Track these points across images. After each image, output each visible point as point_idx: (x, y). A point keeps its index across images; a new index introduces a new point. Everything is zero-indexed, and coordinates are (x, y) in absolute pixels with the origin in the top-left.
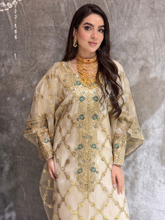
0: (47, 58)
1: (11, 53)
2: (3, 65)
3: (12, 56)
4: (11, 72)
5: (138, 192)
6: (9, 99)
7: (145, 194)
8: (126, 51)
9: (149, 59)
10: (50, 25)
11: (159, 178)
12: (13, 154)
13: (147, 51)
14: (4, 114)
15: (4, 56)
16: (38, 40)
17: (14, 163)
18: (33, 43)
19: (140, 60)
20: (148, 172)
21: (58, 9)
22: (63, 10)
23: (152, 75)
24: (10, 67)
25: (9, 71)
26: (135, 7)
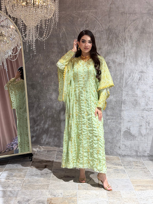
1: (38, 54)
2: (35, 59)
3: (39, 55)
4: (38, 62)
6: (37, 74)
10: (55, 42)
12: (39, 99)
14: (35, 81)
15: (35, 56)
16: (50, 48)
17: (39, 103)
18: (48, 49)
21: (59, 35)
22: (61, 36)
24: (38, 60)
25: (37, 62)
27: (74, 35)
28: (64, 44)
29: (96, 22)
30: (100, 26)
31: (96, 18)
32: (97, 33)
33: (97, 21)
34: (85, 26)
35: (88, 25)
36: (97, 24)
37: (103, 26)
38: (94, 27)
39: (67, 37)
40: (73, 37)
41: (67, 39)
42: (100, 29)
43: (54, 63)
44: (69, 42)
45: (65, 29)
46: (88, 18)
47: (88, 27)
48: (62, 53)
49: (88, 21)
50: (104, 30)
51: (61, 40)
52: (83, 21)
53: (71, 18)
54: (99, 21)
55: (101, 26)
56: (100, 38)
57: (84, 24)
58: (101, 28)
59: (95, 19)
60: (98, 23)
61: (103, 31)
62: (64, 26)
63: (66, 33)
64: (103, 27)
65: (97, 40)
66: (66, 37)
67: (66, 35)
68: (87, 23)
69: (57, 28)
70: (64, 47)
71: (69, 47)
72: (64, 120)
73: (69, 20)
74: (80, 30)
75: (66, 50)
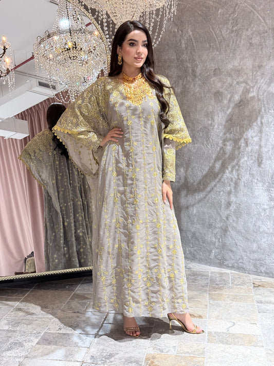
5: (240, 190)
7: (245, 191)
8: (232, 76)
9: (249, 82)
10: (172, 58)
11: (257, 177)
13: (247, 76)
19: (241, 83)
20: (248, 173)
21: (179, 44)
22: (183, 45)
23: (251, 95)
26: (238, 42)
27: (209, 43)
28: (189, 60)
29: (252, 14)
30: (261, 22)
31: (253, 6)
32: (255, 35)
33: (255, 12)
34: (230, 23)
35: (237, 21)
36: (255, 17)
37: (267, 21)
38: (250, 25)
39: (195, 46)
40: (208, 46)
41: (194, 50)
42: (261, 28)
44: (199, 56)
45: (192, 31)
46: (238, 7)
47: (237, 24)
48: (186, 79)
49: (237, 13)
50: (269, 29)
51: (183, 54)
52: (227, 14)
53: (204, 9)
54: (260, 12)
55: (263, 21)
57: (229, 20)
59: (251, 8)
60: (257, 16)
61: (266, 32)
62: (190, 26)
63: (193, 39)
64: (266, 24)
65: (255, 50)
66: (193, 46)
67: (193, 43)
68: (236, 17)
69: (176, 30)
70: (189, 65)
71: (198, 65)
72: (187, 208)
73: (199, 12)
74: (221, 32)
75: (193, 71)
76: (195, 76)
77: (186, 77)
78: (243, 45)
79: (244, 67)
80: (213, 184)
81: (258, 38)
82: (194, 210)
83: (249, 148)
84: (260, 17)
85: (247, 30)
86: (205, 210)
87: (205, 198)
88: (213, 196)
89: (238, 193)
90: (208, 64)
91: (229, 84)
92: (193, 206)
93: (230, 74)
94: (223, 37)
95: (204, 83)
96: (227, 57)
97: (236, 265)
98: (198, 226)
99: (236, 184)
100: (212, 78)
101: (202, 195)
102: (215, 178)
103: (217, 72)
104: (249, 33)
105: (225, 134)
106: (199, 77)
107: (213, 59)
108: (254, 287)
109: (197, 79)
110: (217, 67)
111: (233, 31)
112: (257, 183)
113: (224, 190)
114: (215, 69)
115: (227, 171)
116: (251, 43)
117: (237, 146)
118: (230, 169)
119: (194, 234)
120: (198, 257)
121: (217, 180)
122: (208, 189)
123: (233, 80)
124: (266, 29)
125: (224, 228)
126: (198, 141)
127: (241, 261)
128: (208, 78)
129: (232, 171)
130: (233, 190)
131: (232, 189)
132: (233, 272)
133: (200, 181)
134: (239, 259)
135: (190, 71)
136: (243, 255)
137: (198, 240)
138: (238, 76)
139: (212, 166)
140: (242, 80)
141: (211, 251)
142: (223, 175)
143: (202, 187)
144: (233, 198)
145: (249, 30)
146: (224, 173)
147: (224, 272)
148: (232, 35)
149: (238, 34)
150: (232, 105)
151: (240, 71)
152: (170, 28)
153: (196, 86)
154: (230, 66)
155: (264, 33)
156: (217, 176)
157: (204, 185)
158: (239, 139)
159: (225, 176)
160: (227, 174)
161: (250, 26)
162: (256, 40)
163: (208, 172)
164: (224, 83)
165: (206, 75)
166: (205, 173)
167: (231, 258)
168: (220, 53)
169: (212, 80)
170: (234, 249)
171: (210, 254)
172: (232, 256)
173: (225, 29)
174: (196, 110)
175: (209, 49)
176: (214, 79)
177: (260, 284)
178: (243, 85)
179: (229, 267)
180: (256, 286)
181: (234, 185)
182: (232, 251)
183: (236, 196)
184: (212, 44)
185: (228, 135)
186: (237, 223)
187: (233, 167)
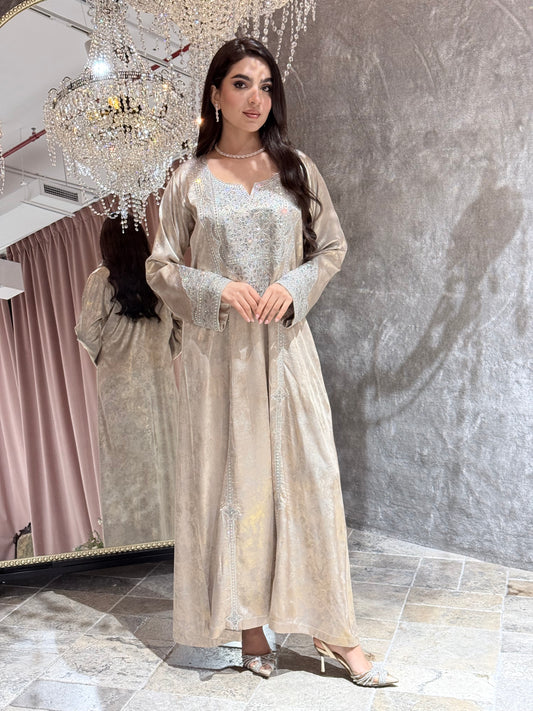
0: (339, 168)
5: (483, 386)
7: (494, 388)
8: (460, 146)
9: (495, 157)
10: (343, 113)
13: (492, 144)
19: (480, 159)
21: (356, 84)
22: (364, 87)
23: (501, 184)
26: (471, 74)
27: (414, 80)
28: (376, 116)
29: (499, 14)
30: (517, 30)
32: (504, 58)
33: (504, 9)
34: (455, 35)
35: (468, 32)
36: (505, 21)
37: (530, 28)
38: (494, 37)
39: (387, 88)
40: (412, 85)
41: (385, 94)
42: (518, 42)
43: (339, 196)
44: (395, 108)
45: (379, 56)
47: (469, 37)
48: (369, 156)
49: (468, 13)
51: (363, 104)
52: (448, 17)
54: (514, 9)
55: (521, 27)
56: (518, 78)
57: (452, 30)
58: (522, 38)
59: (497, 2)
60: (509, 19)
61: (529, 50)
62: (376, 46)
63: (382, 72)
64: (528, 33)
66: (383, 87)
67: (382, 82)
68: (465, 23)
69: (349, 57)
70: (375, 128)
71: (393, 127)
72: (378, 423)
73: (394, 17)
74: (437, 56)
75: (385, 138)
76: (388, 149)
77: (370, 152)
78: (483, 79)
79: (485, 127)
80: (427, 374)
81: (512, 64)
82: (391, 430)
83: (500, 297)
84: (515, 20)
85: (490, 48)
86: (414, 429)
87: (412, 402)
88: (429, 400)
89: (479, 391)
90: (412, 123)
91: (454, 163)
92: (389, 419)
93: (456, 143)
94: (441, 66)
95: (405, 163)
96: (450, 108)
97: (478, 545)
98: (400, 462)
99: (474, 374)
100: (420, 151)
101: (405, 397)
102: (431, 361)
103: (430, 138)
104: (492, 54)
105: (449, 268)
106: (396, 151)
107: (421, 113)
108: (509, 593)
109: (392, 155)
110: (429, 128)
111: (461, 52)
112: (515, 372)
113: (450, 386)
114: (427, 134)
115: (456, 347)
116: (497, 76)
117: (474, 293)
118: (461, 342)
119: (392, 479)
120: (400, 528)
121: (436, 364)
122: (419, 384)
123: (465, 153)
124: (527, 43)
125: (451, 466)
126: (396, 283)
127: (487, 537)
128: (413, 151)
129: (465, 345)
130: (468, 386)
131: (467, 383)
132: (472, 560)
133: (402, 367)
134: (485, 533)
135: (378, 139)
136: (493, 526)
137: (401, 491)
138: (473, 146)
139: (425, 336)
140: (480, 153)
141: (428, 515)
142: (446, 355)
143: (405, 380)
144: (468, 404)
145: (494, 47)
146: (450, 350)
147: (452, 559)
148: (460, 59)
149: (471, 57)
150: (463, 206)
151: (476, 134)
152: (337, 52)
153: (390, 170)
154: (457, 125)
155: (523, 52)
156: (436, 356)
157: (409, 375)
158: (479, 278)
159: (451, 358)
160: (456, 353)
161: (495, 39)
162: (507, 69)
163: (418, 348)
164: (445, 160)
165: (410, 146)
166: (410, 349)
167: (467, 531)
168: (437, 99)
169: (420, 155)
170: (473, 511)
171: (425, 521)
172: (469, 527)
173: (445, 47)
174: (391, 219)
175: (415, 91)
176: (424, 153)
177: (522, 587)
178: (484, 163)
179: (463, 549)
180: (513, 593)
181: (469, 375)
182: (468, 516)
183: (473, 399)
184: (419, 82)
185: (456, 271)
186: (478, 456)
187: (469, 337)
